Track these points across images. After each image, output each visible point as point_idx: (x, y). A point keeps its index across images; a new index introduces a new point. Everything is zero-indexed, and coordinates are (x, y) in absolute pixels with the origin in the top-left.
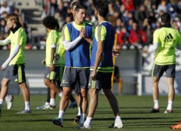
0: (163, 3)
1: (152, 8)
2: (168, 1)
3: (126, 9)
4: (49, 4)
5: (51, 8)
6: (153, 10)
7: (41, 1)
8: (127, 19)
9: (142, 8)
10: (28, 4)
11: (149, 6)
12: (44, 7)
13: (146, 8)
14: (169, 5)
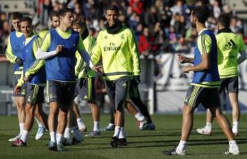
0: (179, 4)
1: (164, 9)
2: (184, 1)
3: (133, 11)
4: (41, 6)
5: (44, 11)
6: (166, 12)
7: (32, 3)
8: (135, 24)
9: (153, 10)
10: (16, 7)
11: (161, 8)
12: (36, 10)
13: (157, 9)
14: (185, 6)
